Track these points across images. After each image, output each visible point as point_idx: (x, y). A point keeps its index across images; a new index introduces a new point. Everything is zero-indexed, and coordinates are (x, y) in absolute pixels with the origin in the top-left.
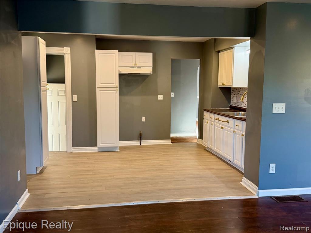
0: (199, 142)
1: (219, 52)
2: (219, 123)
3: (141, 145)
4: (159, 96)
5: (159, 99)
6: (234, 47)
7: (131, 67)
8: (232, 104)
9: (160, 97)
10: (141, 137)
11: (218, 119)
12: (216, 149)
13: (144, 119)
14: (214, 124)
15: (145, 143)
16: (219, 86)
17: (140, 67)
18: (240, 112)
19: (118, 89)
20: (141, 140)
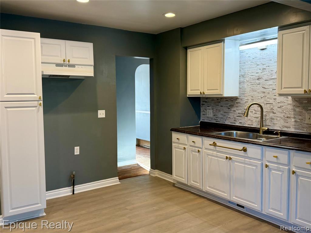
0: (154, 174)
1: (186, 49)
2: (217, 149)
3: (73, 194)
4: (99, 112)
5: (99, 116)
6: (224, 41)
7: (58, 65)
8: (203, 120)
9: (102, 114)
10: (74, 180)
11: (216, 144)
12: (207, 188)
13: (77, 151)
14: (201, 152)
15: (80, 189)
16: (189, 95)
17: (73, 66)
18: (235, 132)
19: (42, 102)
20: (74, 185)
